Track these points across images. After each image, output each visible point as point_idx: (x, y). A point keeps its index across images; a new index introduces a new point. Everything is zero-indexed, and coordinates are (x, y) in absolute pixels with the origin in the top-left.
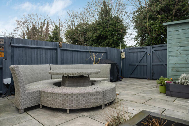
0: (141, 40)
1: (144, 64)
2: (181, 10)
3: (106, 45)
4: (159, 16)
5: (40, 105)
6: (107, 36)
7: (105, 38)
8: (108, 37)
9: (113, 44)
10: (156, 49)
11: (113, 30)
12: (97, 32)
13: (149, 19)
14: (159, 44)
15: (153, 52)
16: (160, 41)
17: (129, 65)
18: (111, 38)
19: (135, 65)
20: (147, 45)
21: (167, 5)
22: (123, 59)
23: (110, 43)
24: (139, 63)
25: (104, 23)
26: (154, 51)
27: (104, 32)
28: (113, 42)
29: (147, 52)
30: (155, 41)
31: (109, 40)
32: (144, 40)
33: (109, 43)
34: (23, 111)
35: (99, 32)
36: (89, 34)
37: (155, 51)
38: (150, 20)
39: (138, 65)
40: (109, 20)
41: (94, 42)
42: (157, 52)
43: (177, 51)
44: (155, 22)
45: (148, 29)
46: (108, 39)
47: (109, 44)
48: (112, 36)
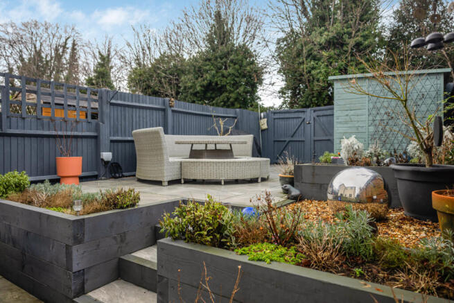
0: (292, 97)
1: (300, 139)
2: (361, 45)
3: (222, 103)
4: (324, 53)
5: (180, 180)
6: (225, 86)
7: (221, 89)
8: (228, 87)
9: (236, 103)
10: (320, 113)
11: (237, 74)
12: (205, 76)
13: (307, 58)
14: (325, 105)
15: (314, 118)
16: (327, 99)
17: (274, 141)
18: (232, 89)
19: (285, 141)
20: (303, 107)
21: (338, 34)
22: (263, 131)
23: (231, 100)
24: (292, 137)
25: (219, 59)
26: (316, 118)
27: (219, 77)
28: (236, 99)
29: (304, 119)
30: (317, 100)
31: (229, 93)
32: (296, 95)
33: (228, 99)
34: (166, 184)
35: (208, 78)
36: (187, 80)
37: (318, 116)
38: (309, 60)
39: (289, 141)
40: (228, 54)
41: (196, 96)
42: (321, 118)
43: (347, 115)
44: (317, 64)
45: (306, 76)
46: (227, 91)
47: (229, 103)
48: (235, 87)
